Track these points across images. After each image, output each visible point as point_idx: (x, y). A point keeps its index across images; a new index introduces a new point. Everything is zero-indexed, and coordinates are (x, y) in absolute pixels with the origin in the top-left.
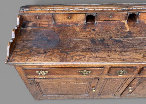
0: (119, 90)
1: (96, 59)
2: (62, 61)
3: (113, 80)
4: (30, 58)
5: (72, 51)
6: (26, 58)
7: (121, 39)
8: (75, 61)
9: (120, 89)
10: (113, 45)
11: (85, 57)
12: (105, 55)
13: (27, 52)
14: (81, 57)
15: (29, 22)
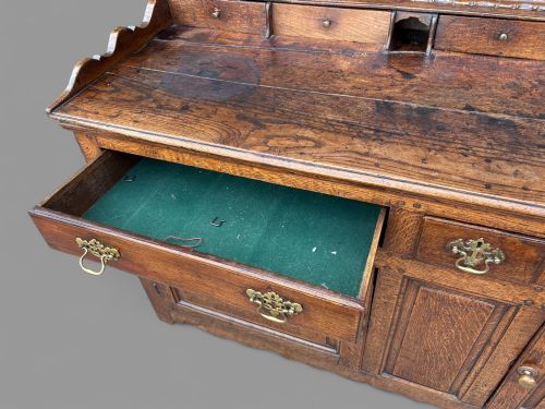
0: (476, 368)
1: (360, 159)
2: (224, 141)
3: (442, 300)
4: (125, 112)
5: (278, 123)
6: (113, 111)
7: (517, 120)
8: (271, 149)
9: (479, 365)
10: (465, 130)
11: (318, 145)
12: (407, 154)
13: (129, 98)
14: (302, 143)
15: (187, 27)
